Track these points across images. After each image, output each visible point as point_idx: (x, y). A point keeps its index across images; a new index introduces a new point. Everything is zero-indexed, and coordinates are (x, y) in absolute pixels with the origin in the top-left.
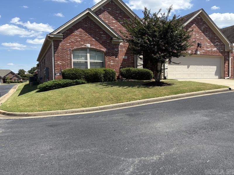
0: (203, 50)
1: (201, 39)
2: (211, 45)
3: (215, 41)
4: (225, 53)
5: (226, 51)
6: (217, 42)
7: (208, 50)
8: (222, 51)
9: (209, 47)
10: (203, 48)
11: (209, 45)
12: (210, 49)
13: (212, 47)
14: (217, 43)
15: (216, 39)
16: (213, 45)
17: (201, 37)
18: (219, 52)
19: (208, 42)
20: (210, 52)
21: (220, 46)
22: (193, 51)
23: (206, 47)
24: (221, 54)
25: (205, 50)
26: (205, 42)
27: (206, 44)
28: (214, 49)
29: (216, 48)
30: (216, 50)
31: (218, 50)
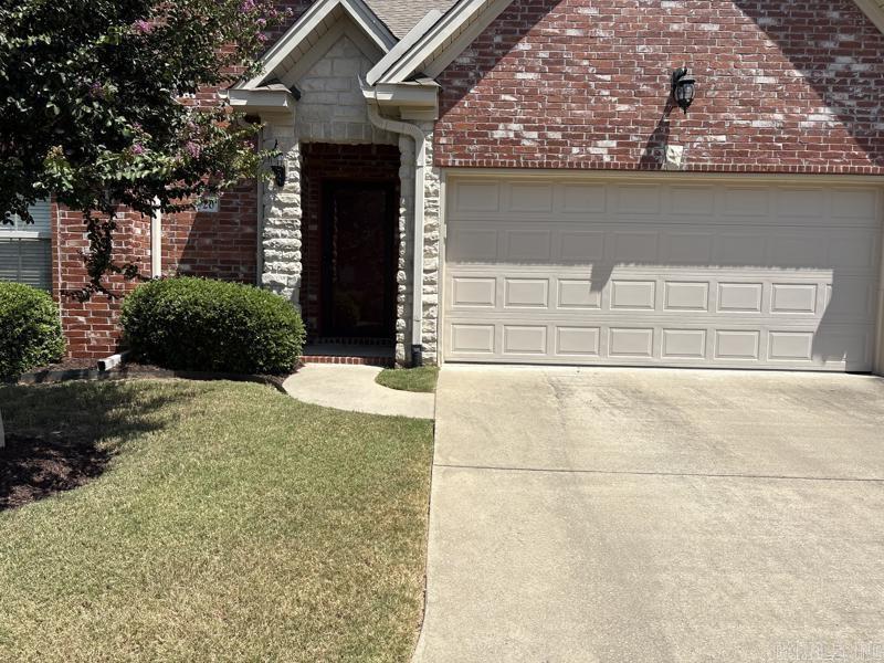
0: (719, 127)
1: (702, 38)
2: (786, 82)
3: (829, 45)
6: (845, 49)
7: (756, 124)
9: (765, 100)
10: (717, 108)
11: (766, 87)
12: (779, 116)
13: (792, 100)
14: (847, 59)
15: (838, 23)
16: (810, 80)
17: (706, 21)
18: (858, 141)
19: (758, 58)
20: (779, 140)
21: (873, 85)
22: (633, 139)
23: (743, 103)
24: (872, 156)
25: (738, 127)
26: (737, 60)
27: (743, 77)
28: (817, 112)
29: (829, 105)
30: (831, 124)
31: (849, 125)
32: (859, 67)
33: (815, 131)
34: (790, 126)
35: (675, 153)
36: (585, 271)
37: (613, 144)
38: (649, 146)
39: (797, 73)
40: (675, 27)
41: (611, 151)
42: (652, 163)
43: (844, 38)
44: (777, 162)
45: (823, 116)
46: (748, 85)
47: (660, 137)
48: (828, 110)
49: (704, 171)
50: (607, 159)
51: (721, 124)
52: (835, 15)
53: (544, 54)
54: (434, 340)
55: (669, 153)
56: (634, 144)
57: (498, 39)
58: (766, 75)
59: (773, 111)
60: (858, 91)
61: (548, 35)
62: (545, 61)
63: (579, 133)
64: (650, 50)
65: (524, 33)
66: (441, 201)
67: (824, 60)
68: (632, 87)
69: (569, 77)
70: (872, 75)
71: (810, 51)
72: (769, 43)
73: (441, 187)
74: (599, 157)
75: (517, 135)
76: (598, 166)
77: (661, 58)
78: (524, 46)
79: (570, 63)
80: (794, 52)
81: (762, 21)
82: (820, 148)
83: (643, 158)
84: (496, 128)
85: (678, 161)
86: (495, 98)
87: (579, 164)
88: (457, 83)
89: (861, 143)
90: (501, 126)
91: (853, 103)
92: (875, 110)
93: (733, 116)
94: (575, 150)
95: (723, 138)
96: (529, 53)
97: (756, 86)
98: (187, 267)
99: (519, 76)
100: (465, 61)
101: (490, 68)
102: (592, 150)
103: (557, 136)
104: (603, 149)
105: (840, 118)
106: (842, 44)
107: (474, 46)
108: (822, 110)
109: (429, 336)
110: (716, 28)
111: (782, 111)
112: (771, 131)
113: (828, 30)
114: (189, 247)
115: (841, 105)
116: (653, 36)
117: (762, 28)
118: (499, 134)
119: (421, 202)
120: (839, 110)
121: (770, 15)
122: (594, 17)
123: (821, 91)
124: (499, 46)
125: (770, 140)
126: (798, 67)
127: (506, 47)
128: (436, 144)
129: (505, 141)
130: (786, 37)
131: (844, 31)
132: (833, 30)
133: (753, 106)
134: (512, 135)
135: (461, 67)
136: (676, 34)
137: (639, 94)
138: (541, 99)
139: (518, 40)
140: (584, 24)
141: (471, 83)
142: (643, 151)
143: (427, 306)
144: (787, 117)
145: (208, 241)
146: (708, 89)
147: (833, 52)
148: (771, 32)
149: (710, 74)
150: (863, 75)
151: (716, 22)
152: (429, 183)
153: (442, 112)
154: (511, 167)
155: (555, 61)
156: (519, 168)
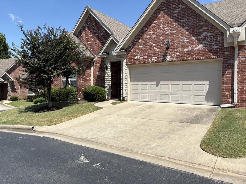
1: (173, 34)
2: (191, 40)
3: (201, 30)
4: (223, 52)
5: (225, 46)
6: (205, 31)
7: (185, 50)
8: (218, 47)
9: (187, 45)
13: (193, 44)
14: (205, 33)
15: (203, 25)
16: (197, 39)
17: (173, 30)
18: (209, 51)
19: (185, 36)
20: (190, 53)
21: (212, 38)
22: (160, 56)
23: (182, 46)
24: (213, 54)
25: (181, 51)
26: (180, 37)
27: (182, 41)
28: (199, 46)
29: (201, 44)
30: (202, 48)
31: (207, 48)
33: (199, 50)
34: (193, 50)
35: (168, 58)
36: (155, 83)
37: (156, 57)
39: (194, 38)
40: (167, 33)
41: (156, 59)
42: (164, 60)
43: (205, 28)
44: (190, 58)
45: (201, 46)
46: (183, 42)
47: (165, 55)
48: (201, 45)
49: (174, 61)
50: (155, 61)
51: (177, 51)
52: (202, 23)
53: (143, 42)
54: (127, 96)
55: (167, 58)
56: (160, 57)
57: (136, 40)
58: (187, 39)
59: (189, 47)
60: (209, 40)
61: (144, 38)
62: (144, 43)
63: (150, 56)
64: (163, 38)
65: (140, 38)
66: (128, 71)
67: (200, 34)
68: (160, 46)
69: (148, 45)
70: (212, 36)
71: (196, 33)
72: (187, 33)
73: (127, 68)
74: (154, 60)
75: (139, 58)
76: (154, 62)
77: (165, 39)
78: (140, 41)
79: (148, 43)
80: (193, 34)
81: (185, 28)
82: (200, 54)
83: (162, 60)
84: (136, 57)
85: (169, 60)
86: (135, 51)
87: (150, 62)
88: (129, 49)
89: (210, 51)
90: (136, 56)
91: (208, 43)
92: (213, 43)
93: (180, 49)
94: (149, 59)
95: (178, 54)
96: (141, 42)
97: (185, 42)
98: (96, 84)
99: (139, 47)
100: (130, 45)
101: (134, 46)
102: (152, 59)
103: (146, 57)
104: (154, 59)
105: (204, 46)
106: (204, 30)
107: (132, 42)
108: (200, 45)
110: (176, 31)
111: (190, 47)
112: (189, 51)
114: (96, 81)
115: (204, 43)
116: (163, 35)
117: (185, 30)
119: (124, 71)
120: (204, 45)
121: (187, 26)
122: (152, 33)
123: (199, 41)
124: (136, 42)
125: (188, 53)
126: (194, 37)
127: (137, 42)
128: (126, 61)
129: (137, 59)
130: (191, 31)
131: (204, 27)
132: (202, 27)
133: (184, 46)
135: (130, 46)
136: (168, 34)
137: (161, 47)
138: (143, 51)
139: (139, 40)
140: (150, 35)
141: (132, 49)
142: (162, 58)
143: (125, 90)
144: (192, 48)
145: (99, 79)
146: (174, 44)
147: (202, 32)
148: (187, 30)
149: (175, 41)
150: (210, 36)
151: (176, 30)
152: (125, 68)
153: (127, 55)
154: (138, 64)
155: (145, 43)
156: (140, 64)
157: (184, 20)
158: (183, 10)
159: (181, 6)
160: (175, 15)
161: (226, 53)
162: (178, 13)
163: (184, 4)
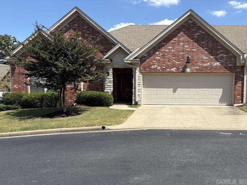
1: (193, 52)
7: (204, 65)
8: (232, 65)
11: (206, 59)
13: (211, 61)
14: (222, 54)
15: (220, 49)
17: (193, 49)
18: (225, 67)
21: (228, 58)
24: (228, 70)
25: (200, 65)
29: (218, 62)
30: (219, 65)
32: (225, 56)
33: (216, 66)
34: (211, 65)
35: (188, 70)
36: (172, 89)
37: (176, 69)
38: (183, 69)
39: (212, 57)
42: (184, 71)
43: (221, 51)
44: (209, 71)
45: (218, 64)
46: (202, 59)
47: (185, 67)
48: (218, 63)
49: (194, 73)
50: (174, 71)
51: (197, 65)
52: (220, 47)
53: (161, 54)
54: (140, 101)
56: (180, 69)
57: (152, 52)
58: (206, 57)
59: (208, 63)
60: (225, 59)
61: (162, 51)
63: (168, 67)
64: (183, 53)
65: (157, 51)
66: (141, 78)
67: (218, 55)
68: (179, 59)
69: (166, 58)
70: (227, 57)
71: (215, 53)
72: (206, 52)
73: (141, 76)
75: (156, 67)
77: (185, 55)
79: (166, 56)
80: (211, 53)
81: (204, 49)
82: (217, 69)
84: (152, 66)
86: (152, 61)
87: (169, 72)
88: (144, 59)
91: (224, 61)
92: (228, 62)
94: (168, 70)
95: (198, 67)
96: (158, 54)
97: (204, 59)
99: (156, 58)
100: (145, 55)
101: (151, 57)
102: (171, 70)
103: (165, 67)
104: (174, 69)
106: (221, 52)
107: (147, 53)
108: (217, 63)
109: (139, 100)
110: (196, 50)
111: (209, 63)
112: (208, 66)
113: (218, 50)
115: (221, 62)
116: (183, 51)
117: (205, 50)
118: (153, 67)
119: (137, 78)
120: (221, 63)
121: (206, 48)
122: (171, 48)
123: (217, 60)
125: (207, 68)
126: (212, 56)
127: (154, 53)
128: (140, 69)
130: (210, 51)
131: (221, 50)
132: (220, 50)
133: (203, 62)
134: (155, 67)
136: (188, 51)
137: (181, 60)
138: (161, 61)
140: (169, 49)
141: (147, 59)
143: (138, 95)
144: (210, 64)
146: (194, 59)
147: (219, 53)
148: (206, 50)
149: (195, 57)
150: (225, 57)
152: (139, 75)
153: (141, 64)
154: (155, 72)
155: (164, 55)
156: (157, 72)
157: (204, 43)
158: (202, 34)
159: (201, 31)
160: (195, 37)
161: (237, 70)
162: (198, 36)
163: (204, 31)
